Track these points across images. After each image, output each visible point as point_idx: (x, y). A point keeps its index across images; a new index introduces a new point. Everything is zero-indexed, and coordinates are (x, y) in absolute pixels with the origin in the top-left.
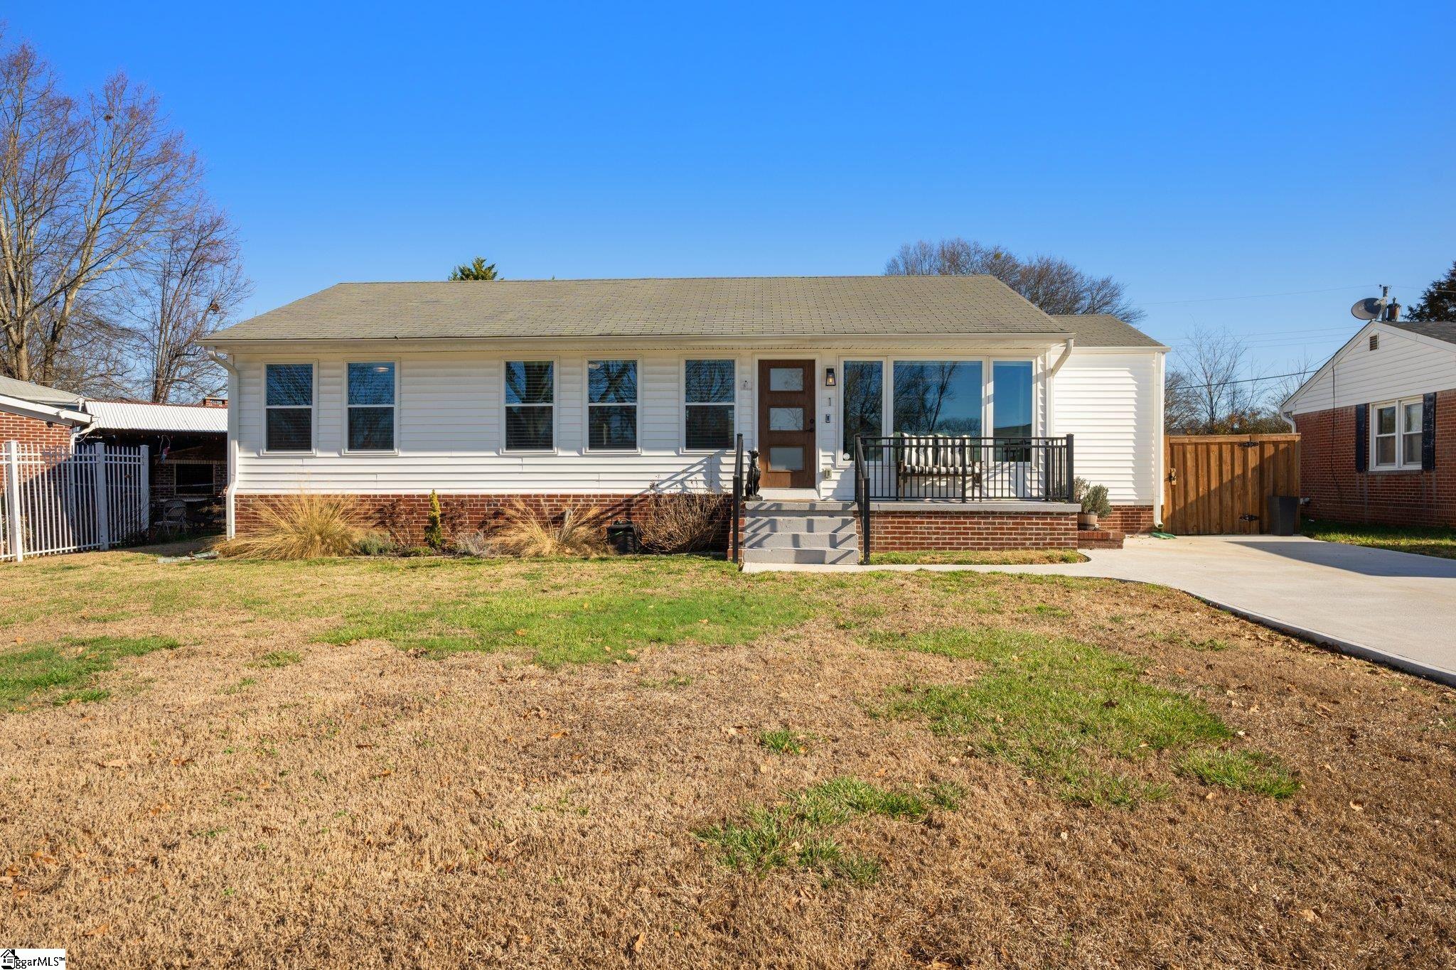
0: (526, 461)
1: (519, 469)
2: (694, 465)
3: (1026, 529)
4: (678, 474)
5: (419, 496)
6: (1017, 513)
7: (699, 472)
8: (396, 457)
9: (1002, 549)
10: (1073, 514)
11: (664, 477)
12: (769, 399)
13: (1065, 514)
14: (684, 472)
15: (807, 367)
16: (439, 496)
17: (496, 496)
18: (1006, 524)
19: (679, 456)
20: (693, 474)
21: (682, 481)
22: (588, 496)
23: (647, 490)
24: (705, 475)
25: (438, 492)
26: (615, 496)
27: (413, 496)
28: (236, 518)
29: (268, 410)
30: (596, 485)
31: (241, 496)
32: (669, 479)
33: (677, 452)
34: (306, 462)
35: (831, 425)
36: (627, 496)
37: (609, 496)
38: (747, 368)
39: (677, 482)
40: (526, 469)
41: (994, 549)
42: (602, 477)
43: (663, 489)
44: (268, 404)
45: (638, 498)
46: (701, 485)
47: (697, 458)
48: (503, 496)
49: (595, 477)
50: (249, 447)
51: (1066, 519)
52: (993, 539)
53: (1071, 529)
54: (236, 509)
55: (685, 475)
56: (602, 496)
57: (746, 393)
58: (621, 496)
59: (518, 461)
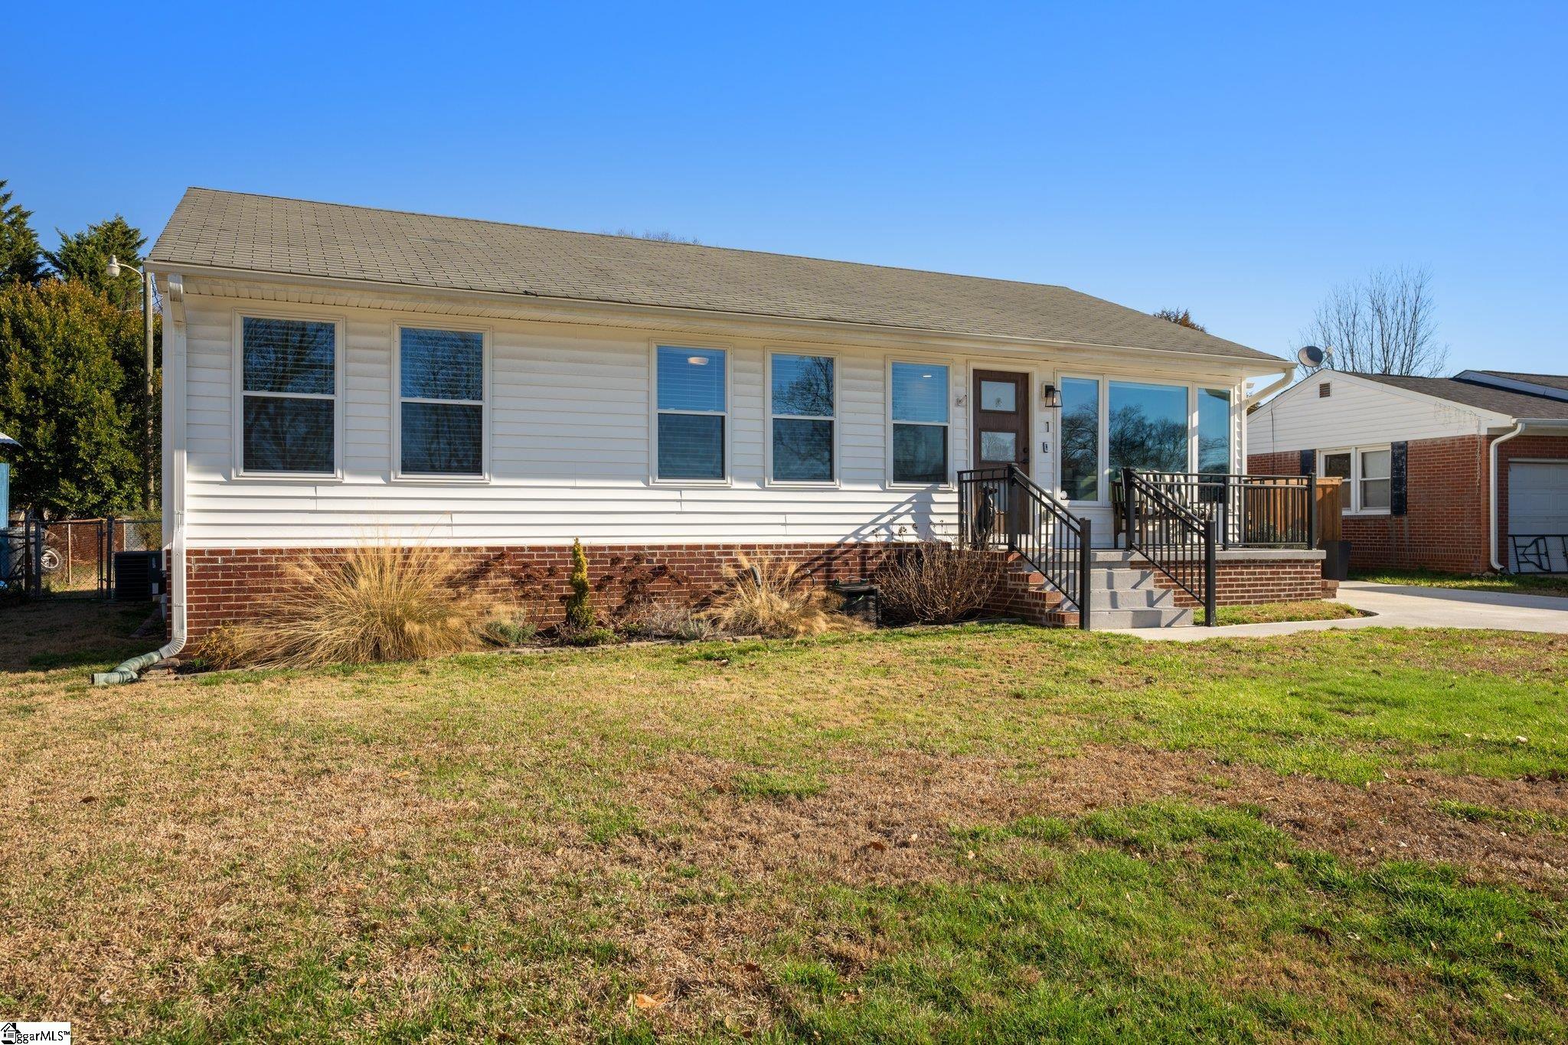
0: (687, 495)
1: (676, 507)
2: (901, 504)
3: (1281, 579)
4: (883, 515)
5: (531, 549)
6: (1274, 561)
7: (907, 512)
8: (486, 486)
9: (1261, 603)
10: (1318, 561)
11: (867, 519)
12: (985, 421)
13: (1310, 562)
14: (890, 512)
15: (1022, 381)
16: (585, 548)
17: (651, 547)
18: (1265, 573)
19: (885, 491)
20: (900, 515)
21: (886, 526)
22: (779, 546)
23: (847, 537)
24: (914, 516)
25: (583, 542)
26: (813, 546)
27: (522, 549)
28: (189, 592)
29: (246, 398)
30: (781, 530)
31: (200, 552)
32: (873, 523)
33: (883, 486)
34: (322, 491)
35: (1049, 455)
36: (828, 545)
37: (804, 546)
38: (961, 379)
39: (882, 526)
40: (687, 507)
41: (1256, 603)
42: (791, 519)
43: (866, 536)
44: (246, 388)
45: (842, 549)
46: (910, 530)
47: (903, 494)
48: (660, 547)
49: (781, 519)
50: (208, 466)
51: (1312, 567)
52: (1254, 591)
53: (1317, 578)
54: (189, 576)
55: (891, 517)
56: (796, 546)
57: (960, 410)
58: (821, 546)
59: (676, 495)
